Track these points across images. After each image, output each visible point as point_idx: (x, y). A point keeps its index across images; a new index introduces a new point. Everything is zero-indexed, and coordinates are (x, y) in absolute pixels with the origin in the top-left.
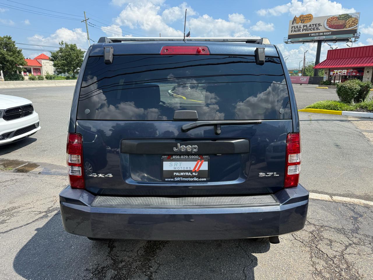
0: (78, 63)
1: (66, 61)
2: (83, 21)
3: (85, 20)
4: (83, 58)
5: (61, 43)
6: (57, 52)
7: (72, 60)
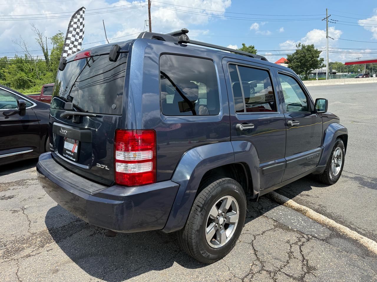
0: (313, 64)
1: (300, 63)
2: (324, 20)
3: (327, 18)
4: (318, 58)
5: (298, 45)
6: (293, 55)
7: (307, 61)
